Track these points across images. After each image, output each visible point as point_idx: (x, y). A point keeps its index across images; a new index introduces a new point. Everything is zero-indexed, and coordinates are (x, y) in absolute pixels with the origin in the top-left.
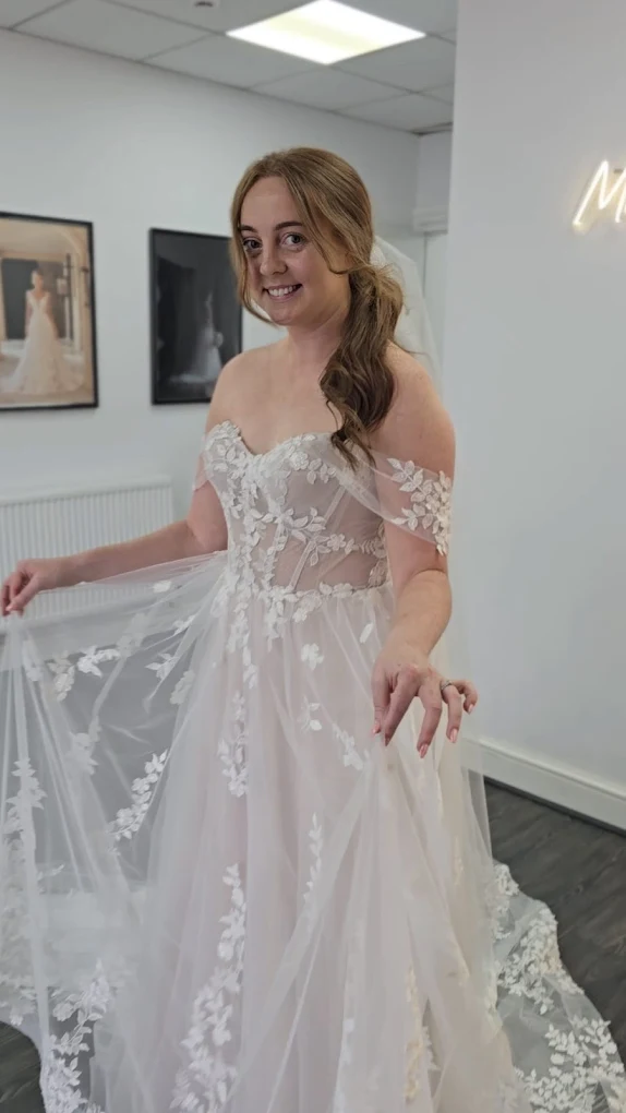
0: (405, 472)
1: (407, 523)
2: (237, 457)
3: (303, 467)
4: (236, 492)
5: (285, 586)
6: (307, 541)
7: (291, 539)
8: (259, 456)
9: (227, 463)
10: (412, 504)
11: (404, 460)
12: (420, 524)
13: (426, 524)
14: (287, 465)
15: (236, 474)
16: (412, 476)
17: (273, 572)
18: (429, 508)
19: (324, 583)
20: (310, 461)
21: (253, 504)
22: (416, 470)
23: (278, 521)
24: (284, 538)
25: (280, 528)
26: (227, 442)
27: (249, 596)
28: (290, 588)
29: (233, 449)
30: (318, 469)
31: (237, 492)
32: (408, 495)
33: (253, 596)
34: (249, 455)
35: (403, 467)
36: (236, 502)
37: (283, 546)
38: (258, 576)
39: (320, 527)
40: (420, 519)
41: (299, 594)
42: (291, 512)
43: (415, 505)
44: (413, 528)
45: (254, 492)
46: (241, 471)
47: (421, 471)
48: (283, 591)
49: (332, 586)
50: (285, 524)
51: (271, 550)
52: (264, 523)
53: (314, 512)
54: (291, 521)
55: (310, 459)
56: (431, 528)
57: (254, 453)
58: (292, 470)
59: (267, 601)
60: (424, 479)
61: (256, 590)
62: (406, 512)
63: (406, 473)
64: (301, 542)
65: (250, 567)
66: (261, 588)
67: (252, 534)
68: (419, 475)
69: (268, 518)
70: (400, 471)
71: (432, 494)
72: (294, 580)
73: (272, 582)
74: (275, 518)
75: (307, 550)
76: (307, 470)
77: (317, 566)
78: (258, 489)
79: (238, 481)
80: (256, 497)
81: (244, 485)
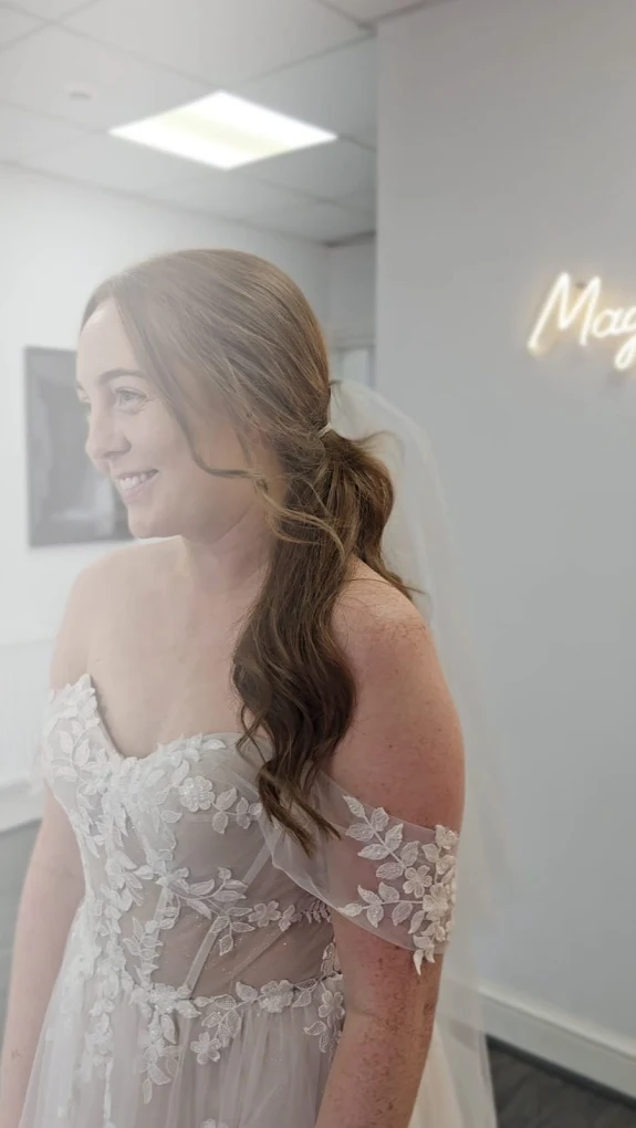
0: (371, 826)
1: (364, 912)
2: (92, 759)
3: (205, 807)
4: (92, 814)
5: (176, 986)
6: (214, 916)
7: (186, 911)
8: (131, 760)
9: (76, 767)
10: (378, 881)
11: (371, 805)
12: (386, 918)
13: (397, 918)
14: (175, 801)
15: (92, 787)
16: (382, 835)
17: (156, 961)
18: (407, 891)
19: (242, 983)
20: (217, 794)
21: (121, 844)
22: (391, 824)
23: (161, 881)
24: (174, 910)
25: (166, 894)
26: (75, 725)
27: (116, 992)
28: (185, 991)
29: (86, 742)
30: (231, 809)
31: (96, 814)
32: (373, 865)
33: (122, 992)
34: (115, 756)
35: (369, 816)
36: (93, 830)
37: (173, 921)
38: (132, 964)
39: (235, 896)
40: (388, 908)
41: (199, 1001)
42: (185, 872)
43: (382, 884)
44: (374, 923)
45: (122, 824)
46: (100, 784)
47: (401, 826)
48: (174, 995)
49: (257, 987)
50: (173, 887)
51: (151, 926)
52: (139, 878)
53: (225, 874)
54: (186, 887)
55: (216, 790)
56: (406, 923)
57: (123, 753)
58: (185, 810)
59: (145, 1011)
60: (405, 840)
61: (128, 984)
62: (364, 894)
63: (373, 829)
64: (205, 918)
65: (119, 943)
66: (137, 982)
67: (120, 891)
68: (396, 832)
69: (144, 871)
70: (362, 821)
71: (416, 866)
72: (192, 977)
73: (154, 977)
74: (157, 877)
75: (213, 930)
76: (212, 810)
77: (232, 955)
78: (128, 820)
79: (97, 798)
80: (125, 833)
81: (106, 807)
